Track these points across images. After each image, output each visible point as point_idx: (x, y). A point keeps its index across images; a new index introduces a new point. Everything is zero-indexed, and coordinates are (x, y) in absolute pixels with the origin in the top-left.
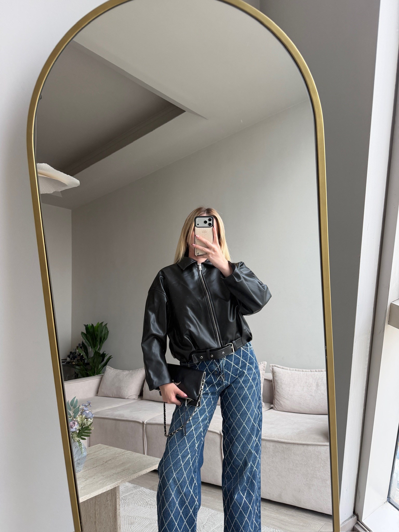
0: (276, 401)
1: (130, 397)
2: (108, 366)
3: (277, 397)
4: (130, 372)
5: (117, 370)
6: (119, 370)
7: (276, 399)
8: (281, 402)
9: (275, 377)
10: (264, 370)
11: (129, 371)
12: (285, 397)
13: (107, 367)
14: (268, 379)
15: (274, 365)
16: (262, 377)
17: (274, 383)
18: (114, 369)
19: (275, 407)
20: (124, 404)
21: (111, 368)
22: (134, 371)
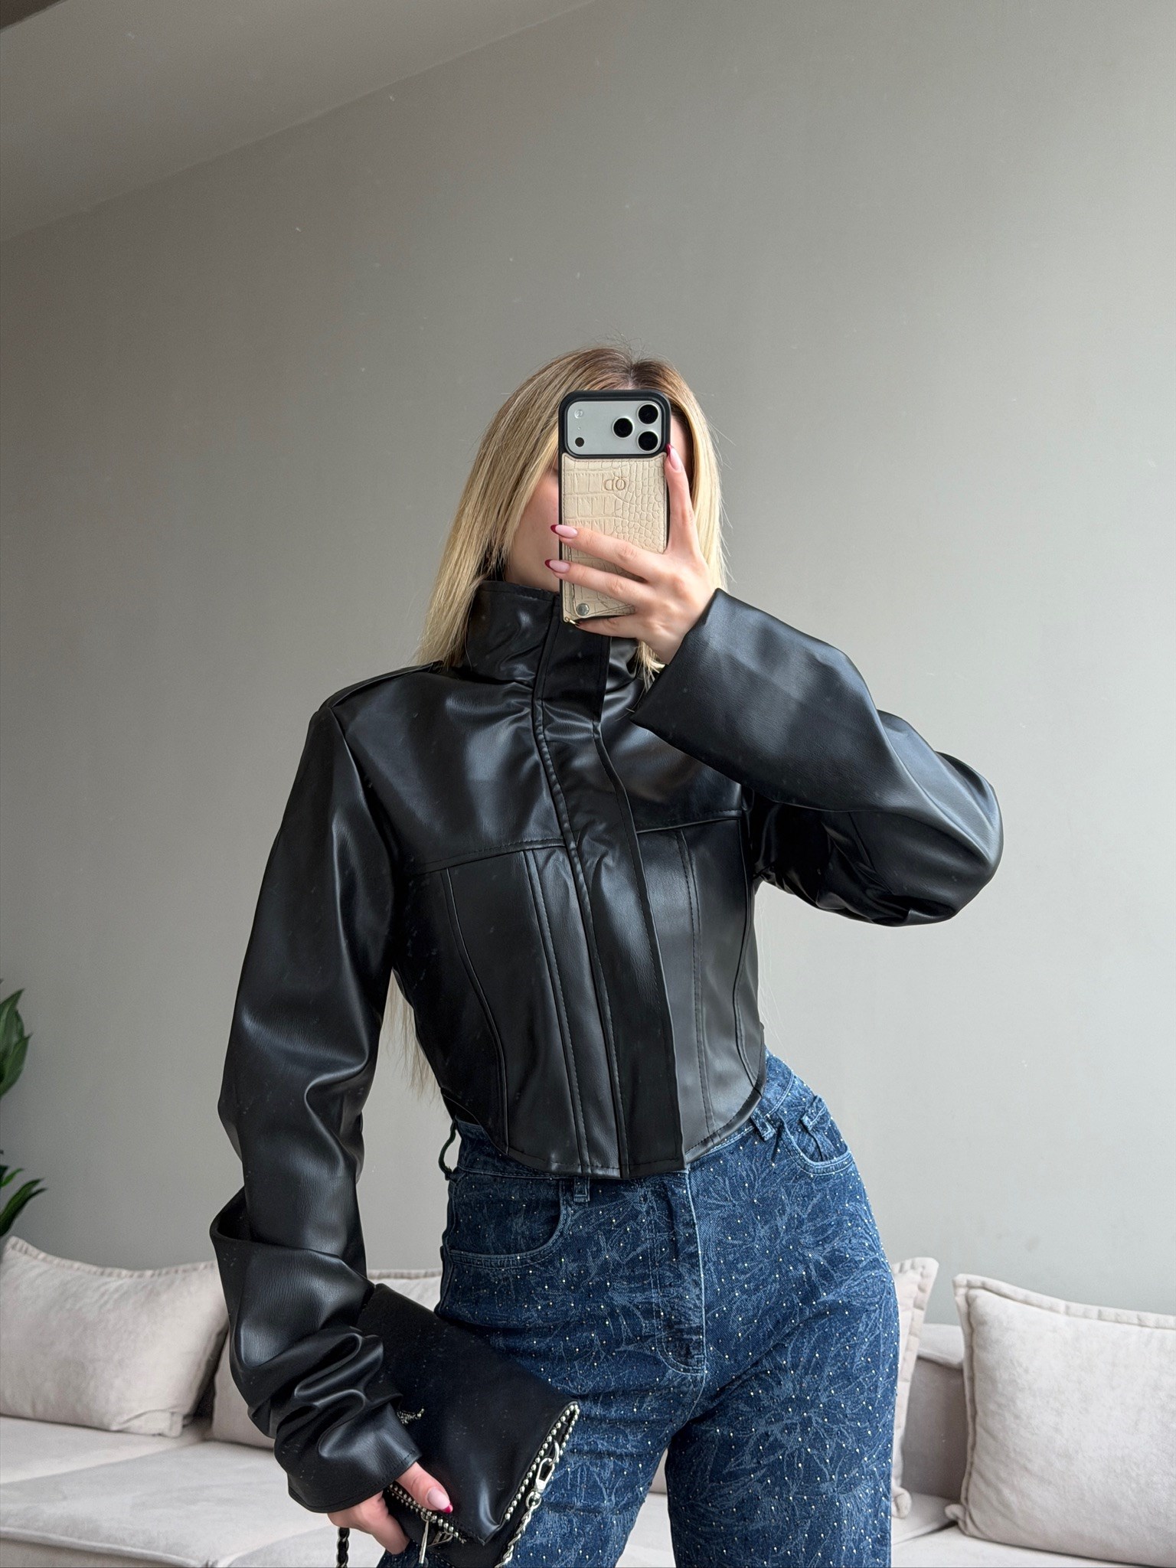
0: (976, 1488)
1: (135, 1424)
2: (13, 1240)
3: (983, 1460)
4: (140, 1276)
5: (67, 1263)
6: (77, 1265)
7: (982, 1476)
8: (1006, 1492)
9: (977, 1350)
10: (922, 1309)
11: (137, 1274)
12: (1029, 1466)
13: (9, 1246)
14: (941, 1361)
15: (976, 1279)
16: (907, 1349)
17: (972, 1379)
18: (50, 1258)
19: (968, 1521)
20: (102, 1461)
21: (31, 1248)
22: (167, 1273)
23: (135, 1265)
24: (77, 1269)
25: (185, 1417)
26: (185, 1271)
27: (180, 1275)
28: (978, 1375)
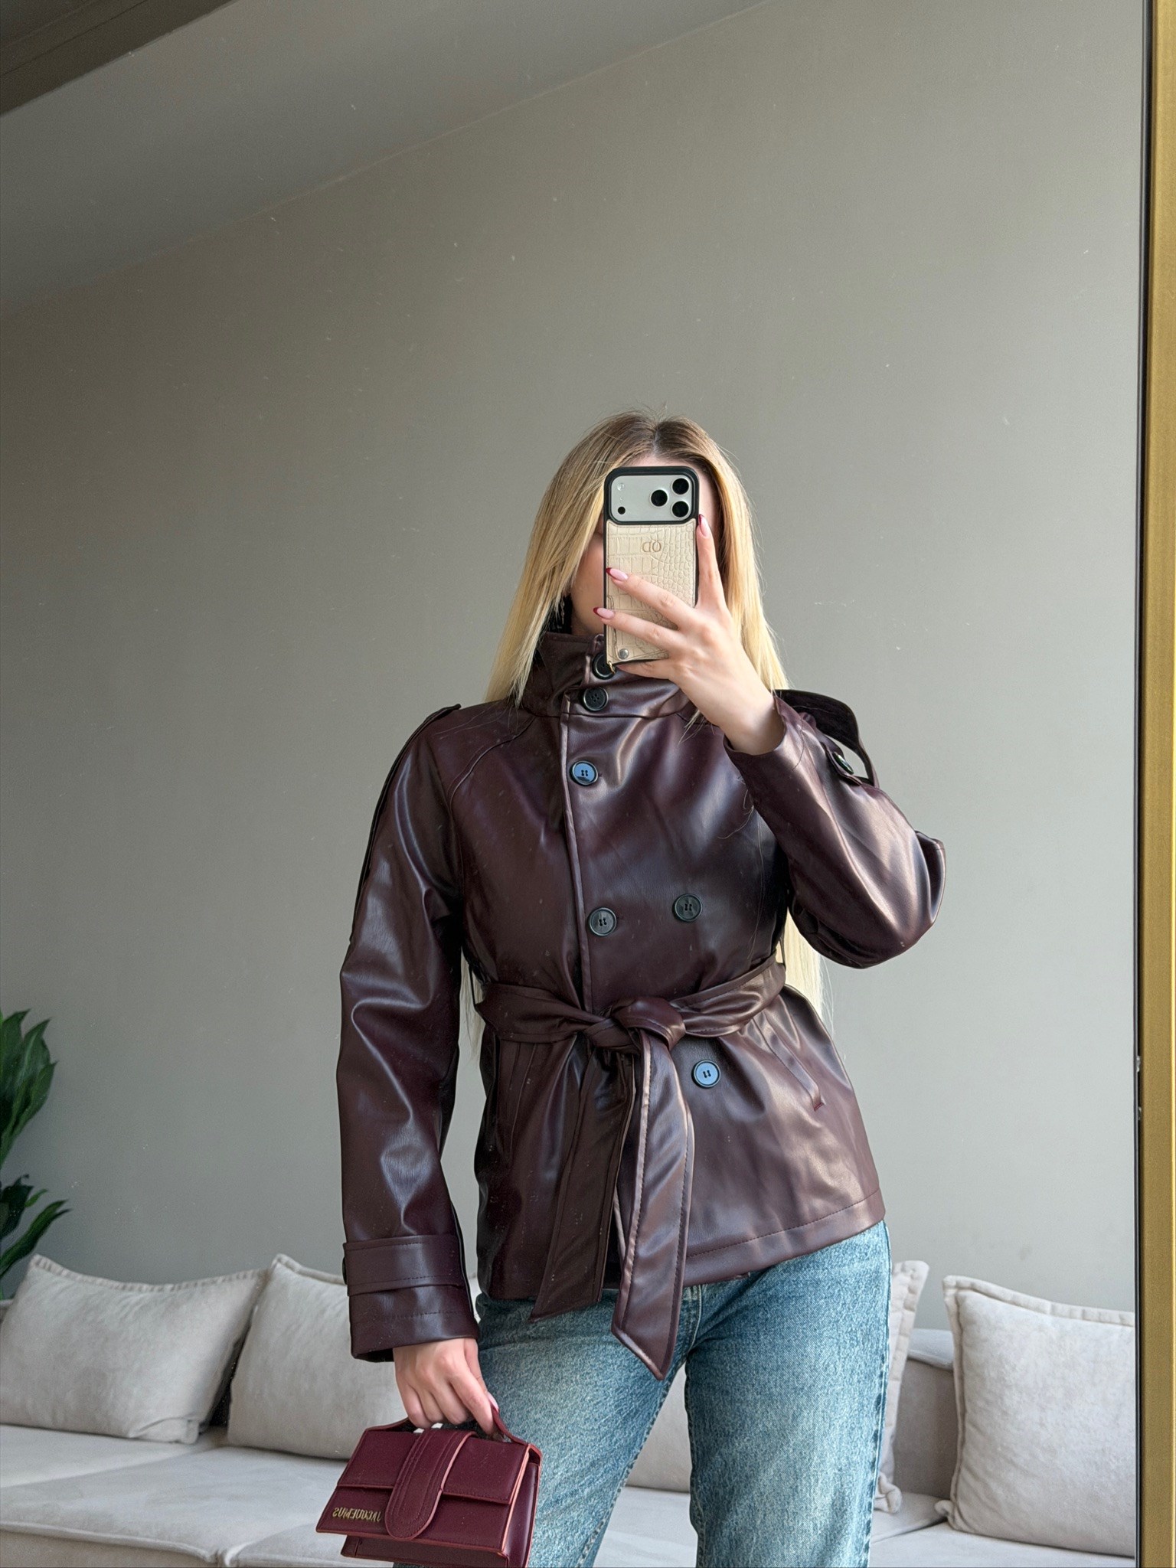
0: (965, 1482)
1: (152, 1432)
2: (37, 1257)
3: (972, 1455)
4: (160, 1290)
5: (90, 1279)
6: (100, 1280)
7: (970, 1470)
8: (993, 1485)
9: (965, 1349)
11: (157, 1288)
12: (1015, 1459)
13: (32, 1263)
14: (932, 1362)
15: (966, 1280)
17: (962, 1378)
18: (73, 1274)
19: (958, 1517)
20: (118, 1467)
21: (56, 1267)
22: (187, 1286)
23: (156, 1280)
24: (99, 1284)
25: (202, 1425)
26: (203, 1284)
27: (199, 1288)
28: (967, 1373)
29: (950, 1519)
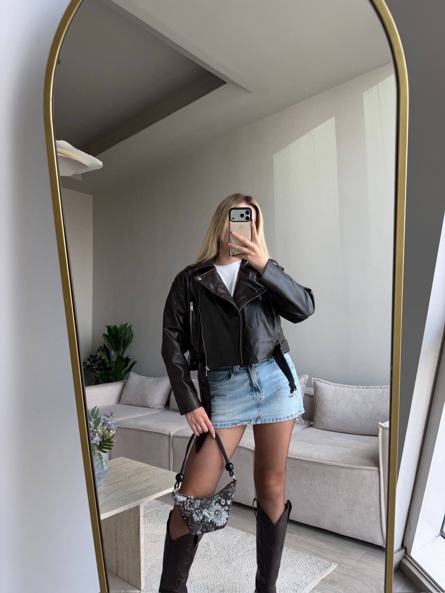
0: (316, 418)
1: (155, 407)
2: (131, 372)
3: (318, 414)
5: (142, 376)
6: (144, 377)
7: (317, 416)
8: (322, 420)
9: (316, 393)
10: (305, 385)
11: (155, 378)
12: (327, 415)
13: (131, 373)
14: (309, 394)
15: (316, 379)
17: (315, 398)
18: (139, 375)
19: (315, 425)
20: (149, 414)
21: (135, 374)
22: (161, 378)
23: (154, 376)
24: (143, 378)
25: (165, 405)
26: (164, 378)
27: (163, 378)
28: (317, 397)
29: (313, 426)
